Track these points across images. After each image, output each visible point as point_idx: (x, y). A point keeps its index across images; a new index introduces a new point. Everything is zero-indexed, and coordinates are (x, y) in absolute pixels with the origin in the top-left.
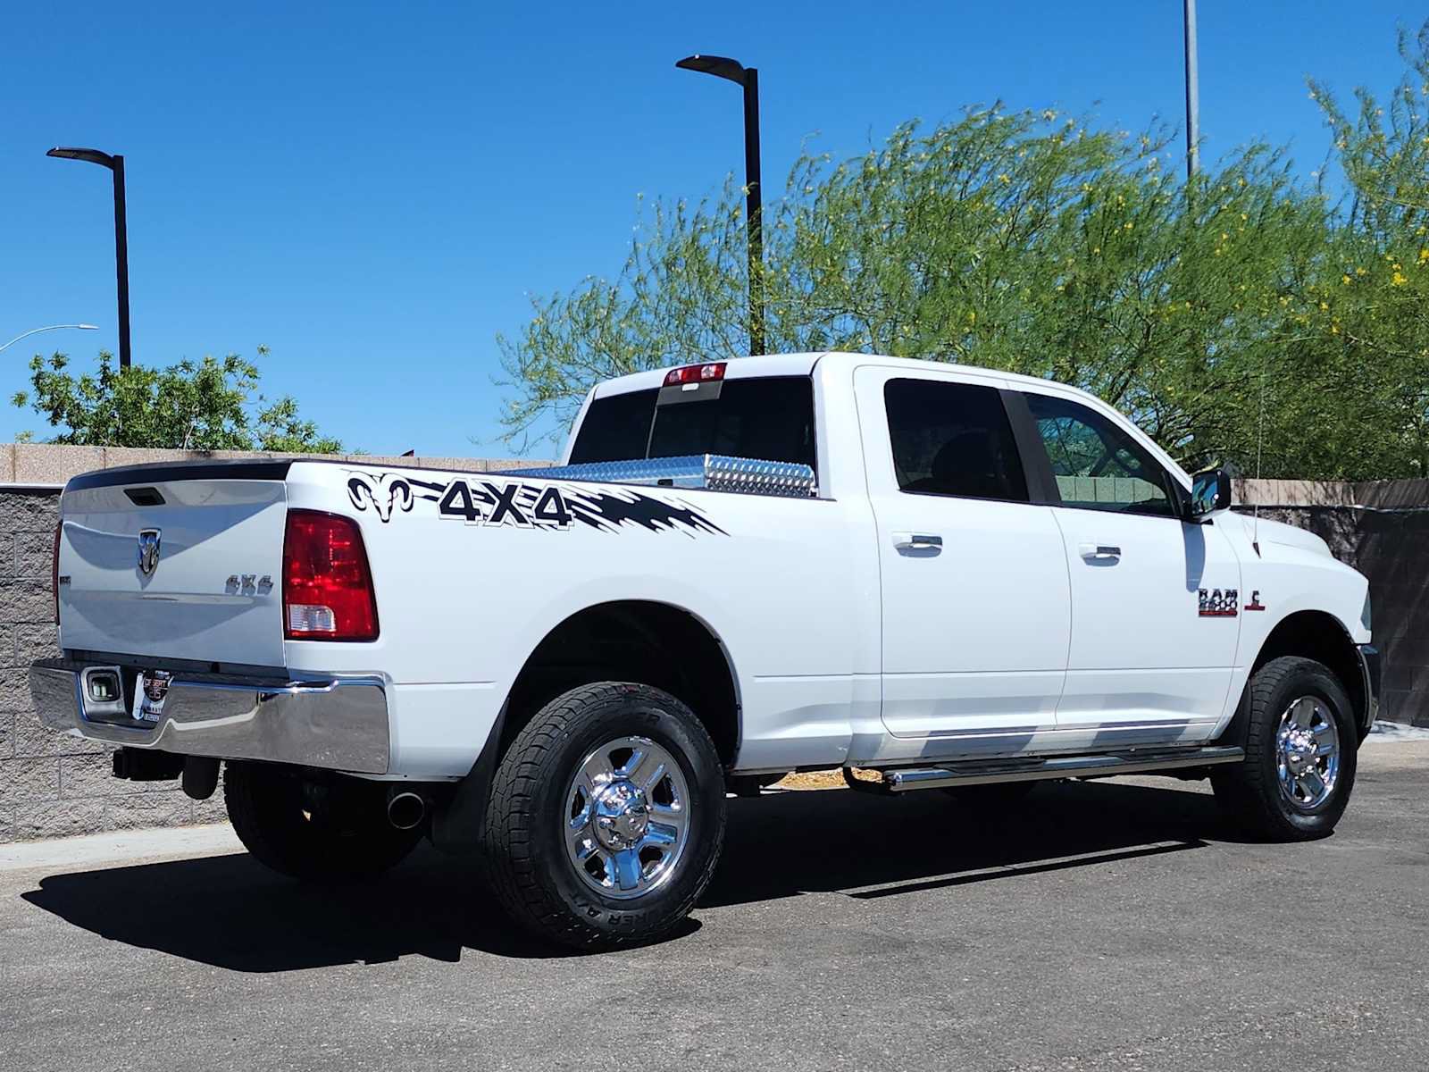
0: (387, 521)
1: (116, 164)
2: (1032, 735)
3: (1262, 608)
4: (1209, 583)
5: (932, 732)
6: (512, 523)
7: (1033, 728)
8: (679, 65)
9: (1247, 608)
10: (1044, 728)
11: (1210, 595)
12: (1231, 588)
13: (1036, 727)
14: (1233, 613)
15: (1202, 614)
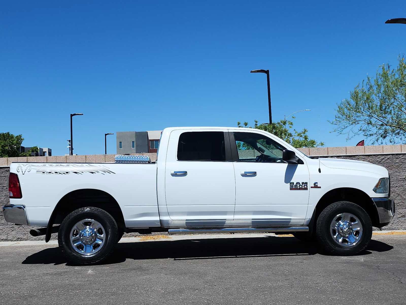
0: (24, 174)
1: (267, 72)
2: (225, 221)
3: (320, 187)
4: (295, 180)
5: (186, 220)
6: (54, 173)
7: (225, 220)
8: (386, 23)
9: (311, 187)
10: (229, 220)
11: (295, 184)
12: (306, 182)
13: (226, 219)
14: (306, 189)
15: (291, 189)
